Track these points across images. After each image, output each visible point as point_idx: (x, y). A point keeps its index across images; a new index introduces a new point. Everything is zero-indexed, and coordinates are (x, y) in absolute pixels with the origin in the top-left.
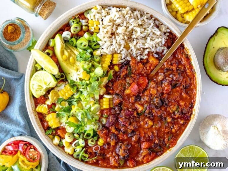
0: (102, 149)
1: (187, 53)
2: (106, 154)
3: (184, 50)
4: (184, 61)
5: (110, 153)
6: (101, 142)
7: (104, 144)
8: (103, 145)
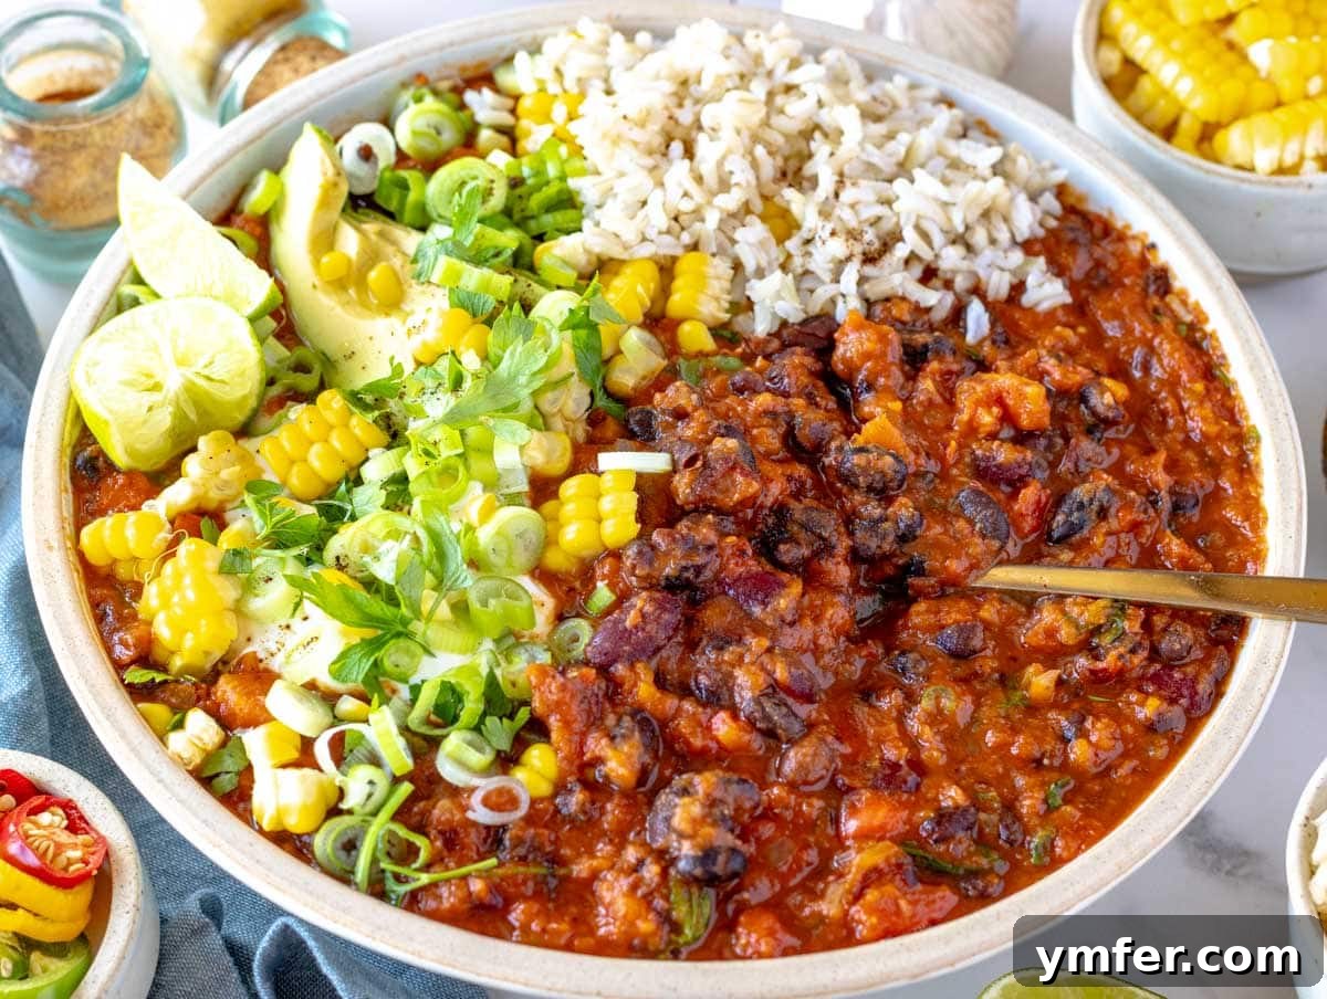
0: (543, 815)
1: (1188, 318)
2: (566, 852)
3: (1170, 299)
4: (1171, 355)
5: (603, 848)
6: (539, 767)
7: (560, 788)
8: (555, 794)
